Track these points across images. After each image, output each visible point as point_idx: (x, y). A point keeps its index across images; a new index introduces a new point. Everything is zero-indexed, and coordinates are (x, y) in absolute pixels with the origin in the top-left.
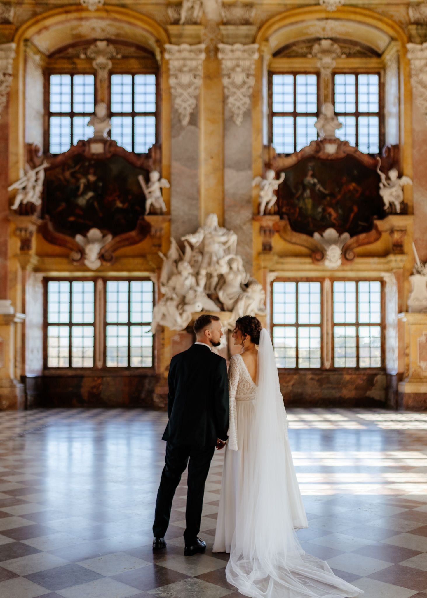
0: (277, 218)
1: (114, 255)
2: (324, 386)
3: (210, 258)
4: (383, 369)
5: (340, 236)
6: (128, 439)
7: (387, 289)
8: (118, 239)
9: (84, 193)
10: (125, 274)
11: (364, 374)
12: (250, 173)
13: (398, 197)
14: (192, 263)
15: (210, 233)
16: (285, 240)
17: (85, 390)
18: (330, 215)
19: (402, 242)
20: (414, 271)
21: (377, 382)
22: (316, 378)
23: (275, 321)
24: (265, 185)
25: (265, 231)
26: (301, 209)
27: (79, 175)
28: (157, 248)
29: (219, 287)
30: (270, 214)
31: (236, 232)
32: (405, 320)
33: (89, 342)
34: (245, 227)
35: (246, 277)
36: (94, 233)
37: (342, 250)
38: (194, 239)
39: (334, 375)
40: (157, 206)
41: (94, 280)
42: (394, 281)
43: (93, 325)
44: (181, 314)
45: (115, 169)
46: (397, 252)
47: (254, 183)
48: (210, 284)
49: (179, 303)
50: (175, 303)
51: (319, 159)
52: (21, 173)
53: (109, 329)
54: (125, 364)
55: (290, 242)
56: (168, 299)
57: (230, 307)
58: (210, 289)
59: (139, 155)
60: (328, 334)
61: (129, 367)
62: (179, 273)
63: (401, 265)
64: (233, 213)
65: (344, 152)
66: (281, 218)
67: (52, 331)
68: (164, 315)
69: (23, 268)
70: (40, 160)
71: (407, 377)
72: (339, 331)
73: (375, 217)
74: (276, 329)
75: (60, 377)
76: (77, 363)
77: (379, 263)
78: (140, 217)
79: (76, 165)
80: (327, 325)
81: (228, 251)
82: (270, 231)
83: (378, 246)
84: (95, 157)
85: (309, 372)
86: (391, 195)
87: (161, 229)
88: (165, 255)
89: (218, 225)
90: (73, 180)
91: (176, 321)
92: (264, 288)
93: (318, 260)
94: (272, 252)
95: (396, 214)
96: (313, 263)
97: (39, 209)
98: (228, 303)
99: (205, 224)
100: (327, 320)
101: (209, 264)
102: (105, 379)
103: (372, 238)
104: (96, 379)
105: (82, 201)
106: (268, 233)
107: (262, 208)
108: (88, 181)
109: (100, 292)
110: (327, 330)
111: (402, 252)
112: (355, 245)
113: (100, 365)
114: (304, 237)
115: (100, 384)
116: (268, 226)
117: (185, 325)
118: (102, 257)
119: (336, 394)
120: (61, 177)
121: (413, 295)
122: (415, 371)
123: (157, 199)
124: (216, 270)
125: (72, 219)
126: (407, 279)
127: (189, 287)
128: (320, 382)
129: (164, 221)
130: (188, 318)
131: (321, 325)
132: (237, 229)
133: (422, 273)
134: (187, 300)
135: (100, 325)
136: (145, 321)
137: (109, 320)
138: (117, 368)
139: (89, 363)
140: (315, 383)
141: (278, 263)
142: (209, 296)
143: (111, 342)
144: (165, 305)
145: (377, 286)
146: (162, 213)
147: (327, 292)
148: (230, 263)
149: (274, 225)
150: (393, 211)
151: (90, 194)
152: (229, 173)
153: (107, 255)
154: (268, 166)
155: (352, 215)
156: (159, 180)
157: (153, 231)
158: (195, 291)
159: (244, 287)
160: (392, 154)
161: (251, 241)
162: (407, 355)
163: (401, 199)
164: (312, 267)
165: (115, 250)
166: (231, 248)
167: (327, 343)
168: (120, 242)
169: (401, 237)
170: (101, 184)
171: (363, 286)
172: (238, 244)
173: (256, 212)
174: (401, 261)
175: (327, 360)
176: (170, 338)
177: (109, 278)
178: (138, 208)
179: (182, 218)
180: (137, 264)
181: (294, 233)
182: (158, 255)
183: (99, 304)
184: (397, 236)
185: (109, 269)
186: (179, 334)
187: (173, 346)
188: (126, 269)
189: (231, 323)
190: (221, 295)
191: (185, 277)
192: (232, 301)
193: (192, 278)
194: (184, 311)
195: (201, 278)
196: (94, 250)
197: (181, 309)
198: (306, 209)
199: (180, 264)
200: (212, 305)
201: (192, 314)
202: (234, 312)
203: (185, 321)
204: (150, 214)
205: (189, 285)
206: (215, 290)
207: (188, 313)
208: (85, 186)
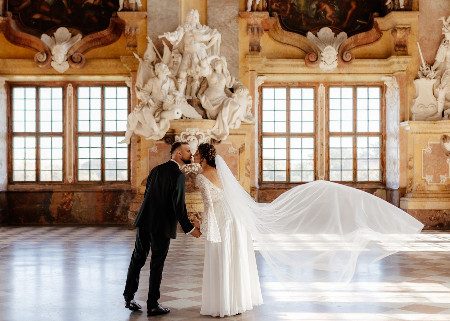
0: (265, 15)
1: (84, 56)
3: (191, 59)
4: (383, 182)
5: (335, 36)
6: (102, 261)
7: (388, 96)
8: (88, 38)
10: (97, 78)
14: (171, 65)
15: (191, 31)
16: (274, 40)
17: (54, 208)
18: (325, 12)
19: (404, 41)
20: (419, 73)
23: (265, 130)
25: (252, 30)
26: (292, 5)
28: (132, 49)
29: (201, 91)
30: (258, 10)
31: (219, 31)
32: (408, 128)
33: (59, 154)
34: (229, 25)
35: (232, 81)
36: (62, 32)
37: (338, 52)
38: (173, 38)
41: (63, 86)
42: (397, 86)
43: (62, 134)
44: (158, 122)
46: (399, 52)
48: (191, 89)
49: (156, 109)
50: (151, 110)
53: (81, 139)
54: (98, 178)
55: (280, 42)
56: (143, 106)
57: (214, 114)
58: (190, 94)
60: (322, 144)
61: (102, 181)
62: (157, 76)
63: (404, 67)
64: (217, 10)
66: (271, 15)
67: (17, 141)
68: (139, 123)
71: (410, 192)
72: (334, 142)
73: (376, 14)
74: (265, 139)
75: (26, 192)
76: (45, 177)
77: (379, 66)
78: (113, 14)
80: (321, 135)
81: (211, 51)
82: (258, 29)
83: (378, 47)
87: (136, 28)
88: (141, 56)
89: (199, 22)
91: (153, 130)
92: (252, 94)
93: (312, 62)
94: (260, 53)
95: (399, 10)
96: (306, 65)
98: (211, 110)
99: (185, 21)
100: (322, 130)
101: (190, 66)
102: (75, 194)
103: (372, 38)
104: (66, 194)
106: (256, 31)
107: (249, 4)
109: (70, 98)
110: (321, 140)
111: (406, 54)
112: (352, 46)
113: (70, 179)
114: (296, 36)
115: (70, 200)
116: (256, 24)
117: (163, 135)
118: (70, 59)
121: (417, 101)
122: (419, 185)
125: (37, 16)
126: (411, 83)
127: (167, 92)
129: (140, 18)
130: (166, 126)
131: (314, 135)
132: (221, 27)
133: (427, 76)
134: (165, 106)
135: (70, 135)
136: (119, 130)
137: (81, 129)
138: (90, 181)
139: (58, 177)
141: (267, 65)
142: (190, 102)
143: (83, 153)
144: (140, 111)
145: (376, 92)
147: (321, 98)
148: (213, 65)
149: (262, 22)
150: (396, 7)
153: (76, 57)
155: (350, 12)
157: (127, 29)
158: (175, 96)
159: (230, 92)
161: (238, 40)
162: (411, 168)
164: (306, 70)
165: (84, 52)
166: (215, 48)
167: (321, 155)
168: (90, 42)
169: (404, 36)
171: (361, 92)
172: (222, 43)
173: (243, 7)
174: (404, 62)
175: (321, 173)
176: (147, 149)
177: (79, 83)
178: (110, 4)
179: (159, 15)
180: (110, 66)
181: (285, 32)
182: (133, 57)
183: (69, 111)
184: (400, 35)
185: (79, 73)
186: (156, 144)
187: (149, 158)
188: (98, 73)
189: (214, 132)
190: (203, 100)
191: (163, 80)
192: (216, 107)
193: (170, 82)
194: (161, 118)
195: (180, 82)
196: (62, 51)
197: (157, 117)
198: (299, 6)
199: (157, 66)
200: (192, 112)
201: (170, 122)
202: (217, 119)
203: (163, 130)
204: (124, 10)
205: (167, 89)
206: (196, 95)
207: (166, 120)
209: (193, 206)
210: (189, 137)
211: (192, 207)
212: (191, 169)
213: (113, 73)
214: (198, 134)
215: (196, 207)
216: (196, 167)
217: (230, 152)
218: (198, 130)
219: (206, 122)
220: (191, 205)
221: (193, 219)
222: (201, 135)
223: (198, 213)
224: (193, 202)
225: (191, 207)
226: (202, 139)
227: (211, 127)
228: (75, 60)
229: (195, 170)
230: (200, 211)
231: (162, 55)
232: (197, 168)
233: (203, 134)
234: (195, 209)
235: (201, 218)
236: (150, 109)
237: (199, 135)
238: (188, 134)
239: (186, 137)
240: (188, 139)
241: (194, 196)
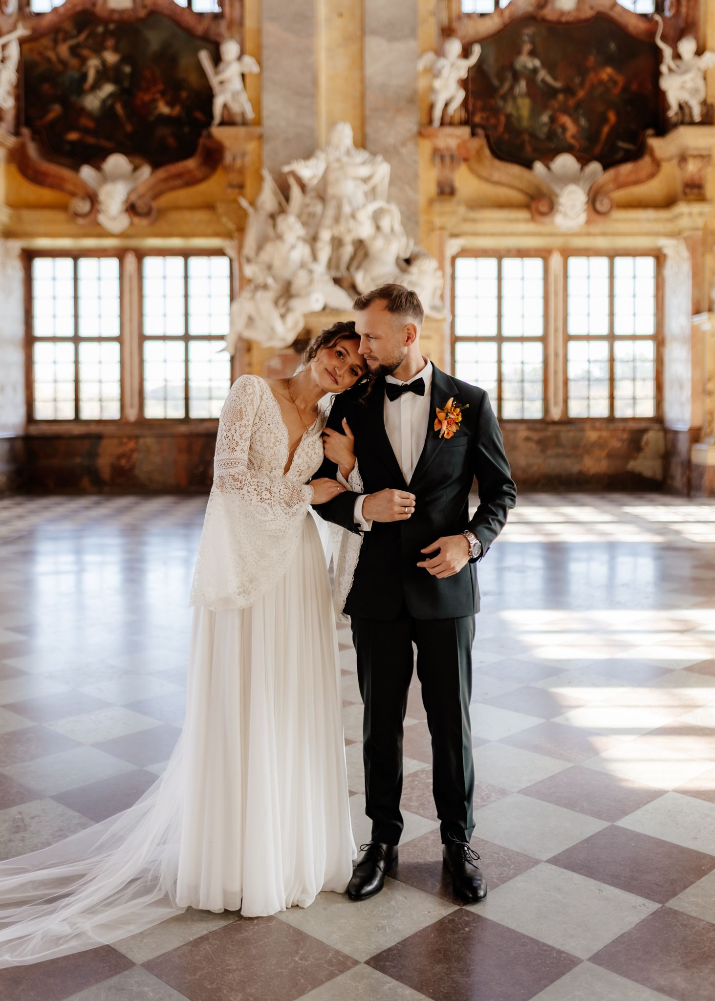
0: (465, 131)
1: (155, 205)
2: (549, 452)
4: (659, 420)
5: (582, 169)
7: (669, 271)
8: (162, 173)
9: (96, 86)
10: (176, 242)
11: (624, 430)
12: (413, 45)
13: (696, 91)
14: (305, 217)
15: (338, 160)
16: (480, 177)
17: (104, 462)
18: (564, 128)
19: (701, 178)
21: (647, 443)
22: (535, 436)
23: (460, 332)
24: (443, 67)
25: (442, 158)
26: (509, 117)
27: (85, 52)
28: (236, 191)
29: (355, 263)
30: (451, 124)
31: (387, 159)
32: (705, 327)
33: (112, 372)
34: (404, 151)
35: (408, 245)
36: (117, 162)
37: (588, 195)
38: (307, 171)
39: (569, 431)
40: (235, 108)
41: (120, 254)
42: (685, 253)
43: (119, 339)
44: (283, 316)
45: (154, 39)
46: (691, 197)
47: (421, 65)
48: (339, 259)
49: (279, 294)
50: (270, 295)
51: (544, 21)
53: (148, 345)
54: (180, 414)
55: (488, 180)
56: (257, 288)
58: (338, 267)
59: (201, 15)
60: (556, 355)
61: (187, 420)
62: (280, 237)
63: (700, 222)
64: (381, 124)
65: (592, 8)
66: (473, 134)
67: (39, 349)
68: (251, 320)
70: (11, 21)
71: (709, 435)
72: (577, 350)
73: (650, 132)
74: (459, 346)
75: (56, 438)
76: (89, 412)
77: (656, 220)
78: (205, 133)
79: (80, 31)
80: (556, 338)
81: (372, 194)
82: (452, 157)
83: (654, 188)
84: (116, 16)
85: (523, 427)
86: (682, 87)
87: (244, 155)
88: (252, 203)
89: (353, 145)
90: (74, 62)
91: (273, 330)
92: (441, 267)
93: (543, 214)
94: (455, 199)
95: (691, 123)
96: (533, 219)
99: (328, 143)
100: (556, 330)
101: (337, 220)
102: (141, 441)
103: (643, 174)
104: (125, 440)
105: (92, 102)
106: (448, 160)
107: (437, 113)
108: (104, 63)
109: (131, 277)
110: (556, 348)
111: (701, 198)
112: (611, 186)
113: (132, 414)
114: (515, 170)
115: (133, 451)
116: (448, 149)
117: (291, 338)
118: (131, 209)
119: (572, 466)
120: (51, 55)
123: (235, 95)
124: (349, 231)
125: (73, 136)
126: (710, 251)
127: (298, 264)
128: (543, 444)
129: (250, 137)
130: (296, 323)
132: (389, 154)
134: (295, 289)
135: (131, 340)
136: (215, 331)
137: (148, 331)
138: (165, 420)
139: (113, 412)
140: (533, 446)
141: (465, 220)
142: (337, 281)
144: (253, 298)
145: (649, 263)
146: (245, 123)
147: (556, 277)
148: (376, 217)
149: (459, 147)
150: (687, 119)
151: (108, 89)
152: (375, 45)
153: (140, 205)
154: (447, 32)
155: (606, 130)
156: (240, 58)
157: (228, 158)
158: (311, 272)
159: (404, 264)
160: (684, 10)
161: (416, 176)
162: (711, 394)
163: (701, 96)
164: (532, 227)
165: (156, 196)
166: (379, 189)
167: (556, 373)
168: (165, 180)
169: (700, 170)
170: (127, 69)
171: (623, 264)
172: (392, 182)
173: (425, 120)
174: (701, 214)
175: (556, 404)
176: (263, 362)
178: (199, 115)
179: (283, 133)
180: (198, 222)
181: (498, 163)
182: (238, 205)
183: (130, 300)
184: (692, 167)
185: (147, 233)
186: (280, 355)
188: (179, 233)
190: (359, 278)
191: (291, 244)
193: (304, 247)
194: (288, 310)
196: (116, 195)
197: (282, 306)
198: (519, 118)
199: (280, 220)
200: (342, 299)
201: (304, 316)
203: (291, 330)
204: (223, 123)
205: (298, 259)
206: (348, 270)
207: (297, 313)
208: (98, 72)
228: (139, 211)
231: (287, 199)
236: (270, 293)
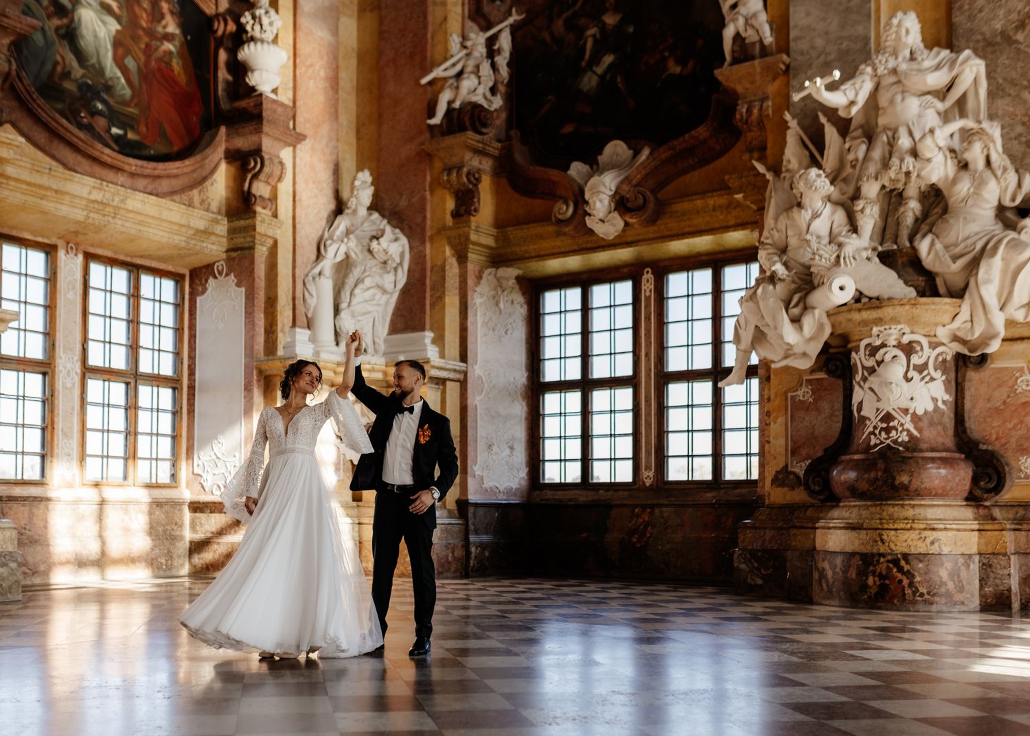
1: (657, 195)
3: (892, 144)
8: (663, 152)
9: (596, 59)
28: (755, 153)
33: (625, 424)
35: (1019, 185)
40: (750, 36)
41: (634, 274)
43: (632, 381)
44: (798, 322)
48: (896, 223)
49: (793, 286)
50: (782, 291)
52: (455, 41)
53: (673, 389)
54: (705, 474)
57: (956, 282)
58: (893, 238)
61: (717, 481)
62: (799, 204)
68: (760, 331)
69: (462, 258)
81: (958, 110)
87: (764, 99)
88: (774, 167)
90: (570, 37)
97: (500, 121)
98: (948, 271)
101: (887, 161)
104: (638, 510)
105: (589, 81)
108: (603, 27)
109: (647, 301)
113: (649, 476)
117: (814, 352)
118: (621, 204)
120: (545, 35)
123: (749, 19)
125: (568, 129)
129: (771, 74)
130: (821, 327)
135: (647, 382)
138: (688, 482)
143: (675, 420)
151: (608, 59)
153: (633, 197)
157: (742, 109)
166: (971, 100)
168: (670, 161)
170: (631, 29)
176: (786, 393)
177: (667, 263)
179: (818, 58)
180: (714, 209)
182: (755, 172)
183: (645, 329)
185: (651, 236)
186: (809, 382)
187: (792, 416)
188: (692, 229)
189: (960, 334)
190: (923, 246)
191: (813, 211)
192: (961, 263)
193: (833, 213)
194: (805, 308)
195: (859, 208)
196: (602, 189)
197: (796, 306)
200: (887, 282)
201: (829, 315)
202: (967, 296)
203: (811, 339)
204: (733, 62)
205: (824, 232)
206: (911, 240)
207: (817, 312)
208: (596, 41)
209: (885, 537)
210: (882, 351)
211: (882, 541)
212: (886, 436)
213: (724, 224)
214: (905, 340)
215: (893, 538)
216: (901, 432)
217: (1019, 390)
218: (907, 330)
219: (925, 304)
220: (880, 535)
221: (884, 573)
222: (919, 343)
223: (899, 556)
224: (886, 526)
225: (878, 539)
226: (920, 354)
227: (947, 318)
228: (629, 205)
229: (900, 440)
230: (907, 551)
231: (821, 149)
232: (905, 433)
233: (925, 342)
234: (892, 546)
235: (908, 571)
236: (778, 287)
237: (910, 342)
238: (878, 343)
239: (873, 351)
240: (878, 356)
241: (891, 510)
